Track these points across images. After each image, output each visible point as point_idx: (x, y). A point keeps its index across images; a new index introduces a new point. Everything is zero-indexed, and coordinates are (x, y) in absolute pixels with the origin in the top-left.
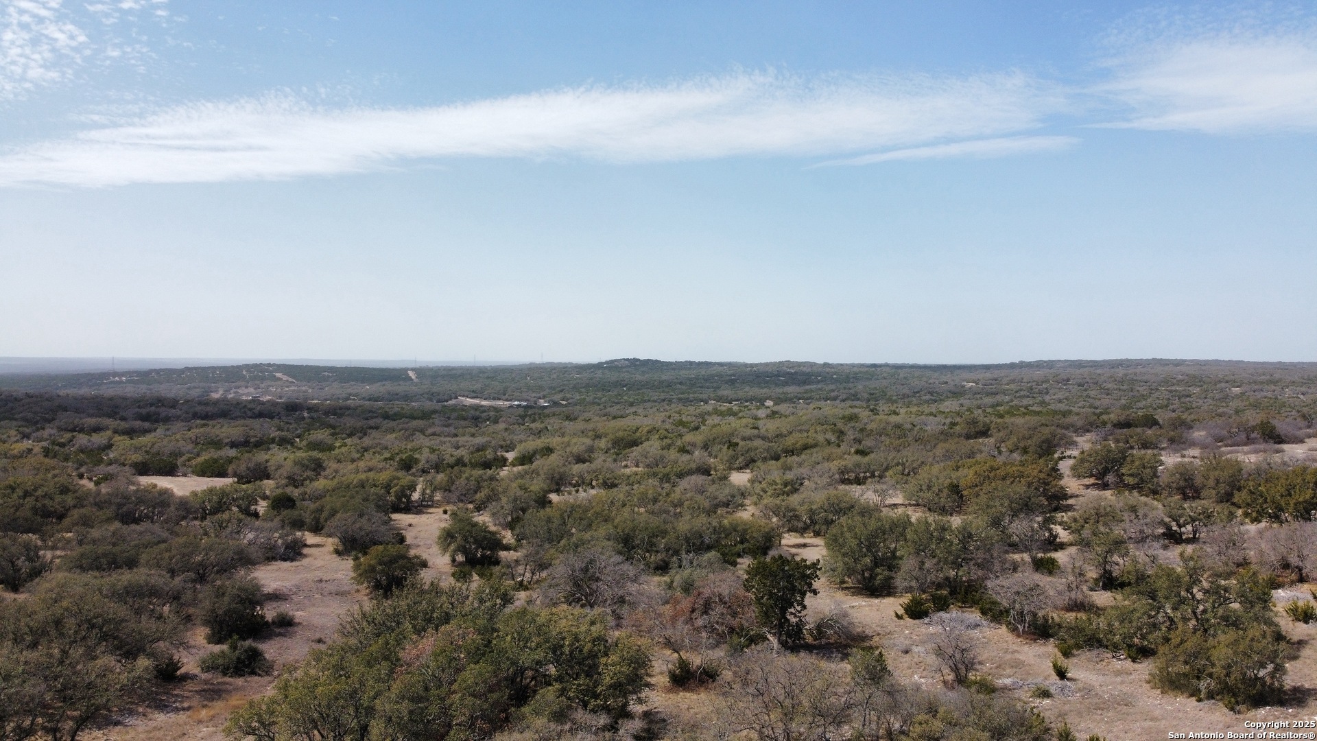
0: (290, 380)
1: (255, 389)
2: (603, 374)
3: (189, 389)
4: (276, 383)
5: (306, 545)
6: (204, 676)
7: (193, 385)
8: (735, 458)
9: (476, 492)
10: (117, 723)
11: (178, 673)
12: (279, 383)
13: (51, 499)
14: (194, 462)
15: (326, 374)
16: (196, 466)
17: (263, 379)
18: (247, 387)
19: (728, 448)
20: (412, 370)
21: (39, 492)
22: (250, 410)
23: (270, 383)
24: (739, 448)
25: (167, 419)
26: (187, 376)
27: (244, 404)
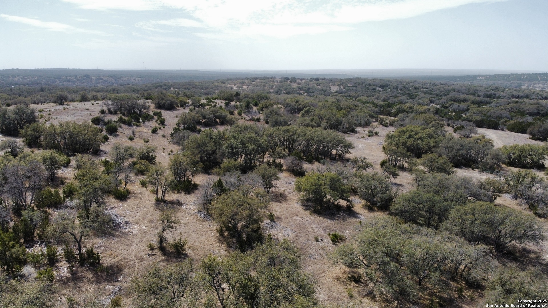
1: (543, 85)
3: (512, 83)
14: (508, 123)
16: (509, 125)
18: (539, 84)
22: (541, 95)
25: (499, 97)
26: (511, 77)
27: (537, 92)
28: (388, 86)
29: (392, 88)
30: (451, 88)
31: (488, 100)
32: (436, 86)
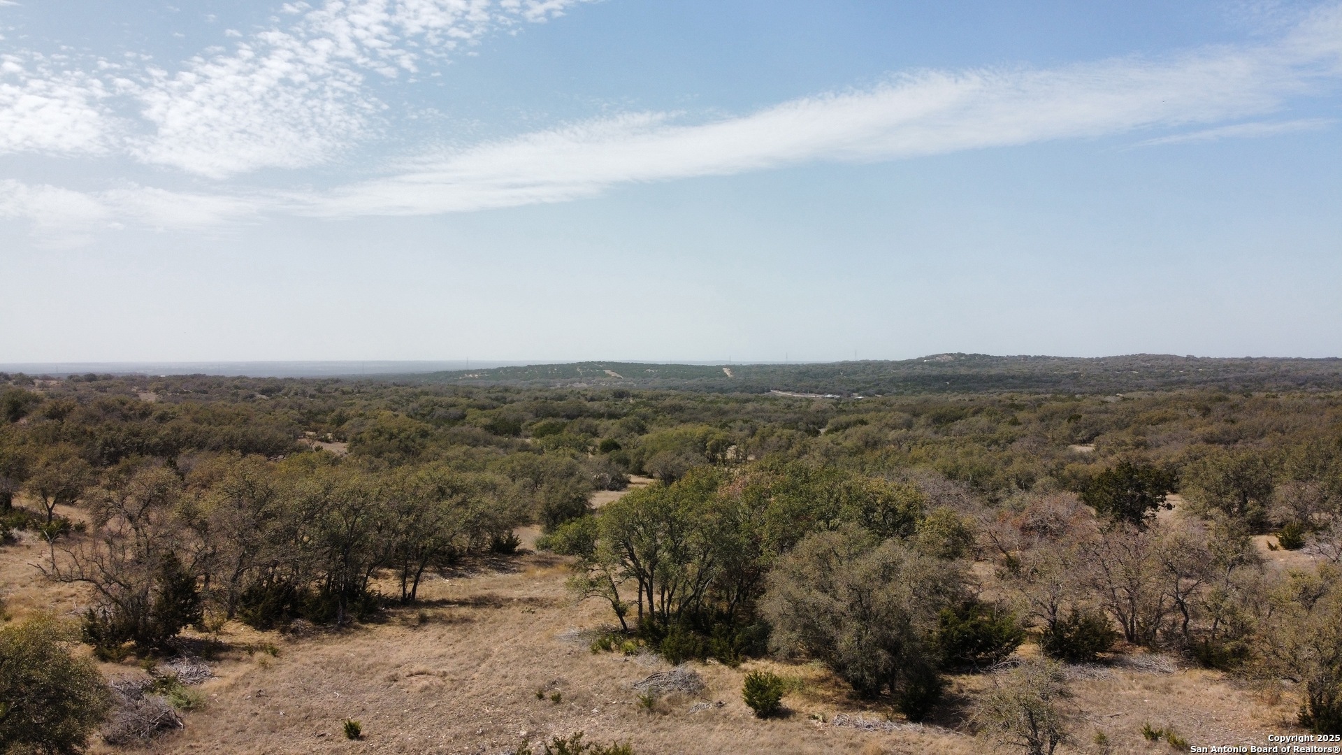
0: (618, 376)
1: (588, 384)
2: (923, 369)
3: (531, 384)
4: (606, 379)
5: (630, 482)
6: (539, 553)
7: (534, 380)
8: (1076, 430)
9: (788, 449)
10: (460, 576)
11: (517, 548)
12: (608, 378)
13: (413, 441)
14: (534, 427)
15: (649, 370)
16: (536, 430)
17: (594, 376)
18: (580, 382)
19: (1069, 421)
20: (727, 367)
21: (403, 435)
22: (584, 395)
23: (600, 379)
24: (1082, 421)
25: (512, 402)
26: (530, 373)
27: (578, 390)
28: (280, 390)
29: (292, 393)
30: (419, 390)
31: (495, 403)
32: (385, 388)
